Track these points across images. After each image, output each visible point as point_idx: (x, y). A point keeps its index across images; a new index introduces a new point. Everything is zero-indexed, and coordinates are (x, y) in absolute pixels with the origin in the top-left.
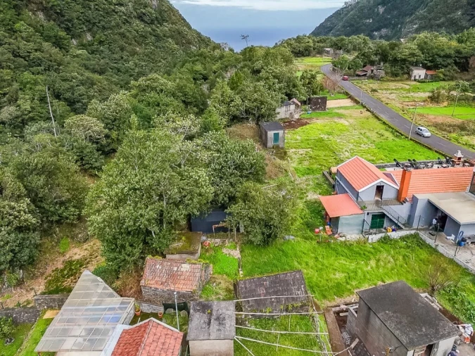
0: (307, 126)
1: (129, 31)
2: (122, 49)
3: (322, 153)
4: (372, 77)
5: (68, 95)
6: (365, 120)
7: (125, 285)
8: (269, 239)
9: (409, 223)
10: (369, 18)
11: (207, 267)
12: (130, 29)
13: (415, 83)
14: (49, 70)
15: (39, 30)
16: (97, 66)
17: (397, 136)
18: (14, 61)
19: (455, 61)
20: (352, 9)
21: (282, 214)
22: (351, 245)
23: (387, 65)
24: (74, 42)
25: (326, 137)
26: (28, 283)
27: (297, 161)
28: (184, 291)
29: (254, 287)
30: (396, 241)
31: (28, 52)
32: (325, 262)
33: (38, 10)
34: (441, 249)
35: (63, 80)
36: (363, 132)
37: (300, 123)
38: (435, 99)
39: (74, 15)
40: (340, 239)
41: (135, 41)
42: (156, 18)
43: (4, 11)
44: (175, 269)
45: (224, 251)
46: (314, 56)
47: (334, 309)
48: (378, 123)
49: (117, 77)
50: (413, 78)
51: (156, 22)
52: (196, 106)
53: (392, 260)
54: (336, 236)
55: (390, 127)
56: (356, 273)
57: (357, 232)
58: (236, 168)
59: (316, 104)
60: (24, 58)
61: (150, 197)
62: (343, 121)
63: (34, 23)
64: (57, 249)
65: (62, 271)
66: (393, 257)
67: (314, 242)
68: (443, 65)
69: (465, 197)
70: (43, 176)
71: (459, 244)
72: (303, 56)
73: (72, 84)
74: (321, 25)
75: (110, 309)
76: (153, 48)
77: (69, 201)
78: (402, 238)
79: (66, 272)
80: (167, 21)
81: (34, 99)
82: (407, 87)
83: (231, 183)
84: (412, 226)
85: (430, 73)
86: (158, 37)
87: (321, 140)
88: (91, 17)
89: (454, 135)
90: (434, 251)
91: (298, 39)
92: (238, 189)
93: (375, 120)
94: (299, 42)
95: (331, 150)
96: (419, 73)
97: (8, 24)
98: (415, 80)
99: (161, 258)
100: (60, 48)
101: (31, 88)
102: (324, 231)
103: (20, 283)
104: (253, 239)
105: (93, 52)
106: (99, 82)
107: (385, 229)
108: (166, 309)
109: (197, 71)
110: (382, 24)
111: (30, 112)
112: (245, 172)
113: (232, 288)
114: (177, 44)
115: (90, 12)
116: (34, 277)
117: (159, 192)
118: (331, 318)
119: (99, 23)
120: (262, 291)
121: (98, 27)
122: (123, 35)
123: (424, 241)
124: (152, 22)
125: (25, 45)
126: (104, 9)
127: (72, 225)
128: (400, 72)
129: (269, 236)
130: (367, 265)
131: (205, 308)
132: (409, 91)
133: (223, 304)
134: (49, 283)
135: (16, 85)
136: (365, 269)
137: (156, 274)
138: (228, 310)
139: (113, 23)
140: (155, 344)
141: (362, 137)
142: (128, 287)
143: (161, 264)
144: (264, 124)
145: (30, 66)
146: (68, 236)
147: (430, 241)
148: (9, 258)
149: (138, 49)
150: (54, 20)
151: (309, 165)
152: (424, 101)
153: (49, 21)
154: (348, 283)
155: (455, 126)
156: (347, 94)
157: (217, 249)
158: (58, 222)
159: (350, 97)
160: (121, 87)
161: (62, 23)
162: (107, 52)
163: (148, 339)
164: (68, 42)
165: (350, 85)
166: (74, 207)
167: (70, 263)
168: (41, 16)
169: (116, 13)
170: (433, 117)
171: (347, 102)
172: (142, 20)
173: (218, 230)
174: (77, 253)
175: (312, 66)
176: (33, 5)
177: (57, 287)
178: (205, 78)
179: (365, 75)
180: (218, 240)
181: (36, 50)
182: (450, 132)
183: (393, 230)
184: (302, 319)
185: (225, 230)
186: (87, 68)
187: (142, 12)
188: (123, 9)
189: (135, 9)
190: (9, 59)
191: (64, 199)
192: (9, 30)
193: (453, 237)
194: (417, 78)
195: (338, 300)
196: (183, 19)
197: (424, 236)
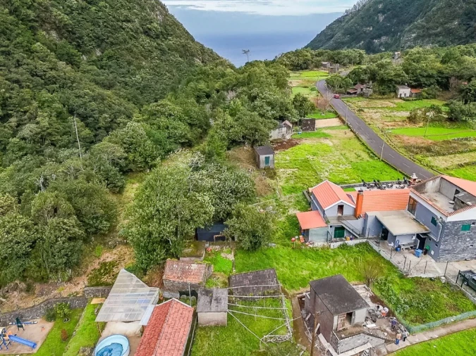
0: (297, 147)
1: (135, 46)
2: (130, 63)
3: (305, 173)
4: (362, 95)
5: (81, 111)
6: (347, 141)
7: (151, 279)
8: (255, 246)
9: (362, 235)
10: (369, 26)
11: (209, 267)
12: (137, 44)
13: (400, 101)
14: (63, 87)
15: (53, 48)
16: (106, 81)
17: (371, 157)
18: (32, 81)
19: (437, 80)
20: (352, 18)
21: (265, 227)
22: (317, 250)
23: (375, 84)
24: (85, 57)
25: (310, 157)
26: (75, 279)
27: (284, 180)
28: (193, 283)
29: (241, 280)
30: (351, 247)
31: (44, 71)
32: (297, 263)
33: (52, 29)
34: (382, 254)
35: (76, 97)
36: (343, 152)
37: (291, 144)
38: (412, 119)
39: (84, 32)
40: (310, 245)
41: (142, 55)
42: (161, 32)
43: (23, 34)
44: (187, 267)
45: (222, 255)
46: (312, 70)
47: (298, 296)
48: (358, 143)
49: (125, 91)
50: (399, 96)
51: (161, 36)
52: (201, 127)
53: (346, 261)
54: (307, 243)
55: (367, 148)
56: (317, 270)
57: (323, 240)
58: (231, 192)
59: (306, 125)
60: (41, 77)
61: (169, 216)
62: (328, 142)
63: (48, 42)
64: (93, 253)
65: (99, 270)
66: (347, 259)
67: (290, 248)
68: (426, 84)
69: (403, 214)
70: (85, 198)
71: (396, 250)
72: (302, 69)
73: (84, 100)
74: (323, 32)
75: (142, 295)
76: (158, 61)
77: (102, 217)
78: (357, 245)
79: (102, 271)
80: (171, 35)
81: (51, 116)
82: (392, 105)
83: (229, 203)
84: (365, 236)
85: (414, 91)
86: (163, 52)
87: (307, 161)
88: (100, 33)
89: (419, 157)
90: (378, 255)
91: (297, 53)
92: (233, 207)
93: (356, 141)
94: (298, 56)
95: (314, 170)
96: (405, 91)
97: (27, 46)
98: (401, 98)
99: (176, 260)
100: (72, 65)
101: (48, 106)
102: (298, 240)
103: (70, 280)
104: (243, 246)
105: (102, 67)
106: (109, 97)
107: (345, 238)
108: (181, 295)
109: (201, 89)
110: (382, 32)
111: (48, 128)
112: (239, 195)
113: (227, 281)
114: (181, 57)
115: (99, 29)
116: (79, 275)
117: (175, 213)
118: (295, 301)
119: (108, 39)
120: (246, 282)
121: (107, 43)
122: (130, 50)
123: (372, 247)
124: (157, 37)
125: (41, 64)
126: (112, 26)
127: (104, 235)
128: (387, 90)
129: (255, 243)
130: (327, 265)
131: (208, 293)
132: (392, 109)
133: (220, 290)
134: (91, 279)
135: (35, 104)
136: (325, 268)
137: (173, 271)
138: (223, 294)
139: (121, 39)
140: (176, 314)
141: (342, 157)
142: (154, 281)
143: (178, 264)
144: (257, 148)
145: (46, 84)
146: (101, 244)
147: (376, 248)
148: (64, 260)
149: (144, 63)
150: (66, 38)
151: (294, 184)
152: (403, 121)
153: (61, 39)
154: (310, 278)
155: (422, 147)
156: (336, 113)
157: (216, 253)
158: (95, 233)
159: (339, 117)
160: (129, 100)
161: (73, 40)
162: (115, 66)
163: (171, 311)
164: (79, 59)
165: (340, 104)
166: (106, 221)
167: (105, 264)
168: (54, 34)
169: (124, 29)
170: (407, 138)
171: (335, 122)
172: (148, 35)
173: (218, 239)
174: (109, 257)
175: (309, 81)
176: (47, 24)
177: (97, 282)
178: (208, 96)
179: (355, 93)
180: (218, 247)
181: (51, 69)
182: (417, 154)
183: (351, 239)
184: (274, 301)
185: (223, 238)
186: (97, 83)
187: (148, 28)
188: (130, 25)
189: (142, 25)
190: (28, 79)
191: (99, 215)
192: (27, 51)
193: (392, 244)
194: (403, 96)
195: (302, 290)
196: (187, 32)
197: (372, 243)
